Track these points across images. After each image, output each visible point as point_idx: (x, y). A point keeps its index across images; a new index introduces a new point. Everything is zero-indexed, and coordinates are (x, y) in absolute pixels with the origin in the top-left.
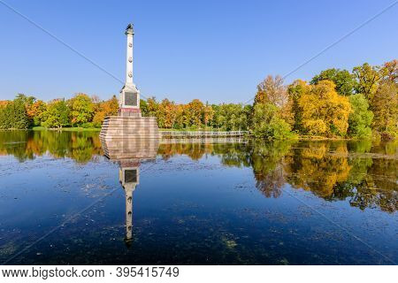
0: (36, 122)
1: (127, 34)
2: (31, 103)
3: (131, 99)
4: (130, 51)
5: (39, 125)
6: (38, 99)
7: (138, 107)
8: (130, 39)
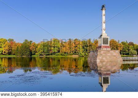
0: (33, 53)
1: (102, 9)
2: (31, 44)
3: (105, 41)
4: (104, 18)
5: (34, 54)
6: (33, 42)
7: (109, 45)
8: (104, 12)
